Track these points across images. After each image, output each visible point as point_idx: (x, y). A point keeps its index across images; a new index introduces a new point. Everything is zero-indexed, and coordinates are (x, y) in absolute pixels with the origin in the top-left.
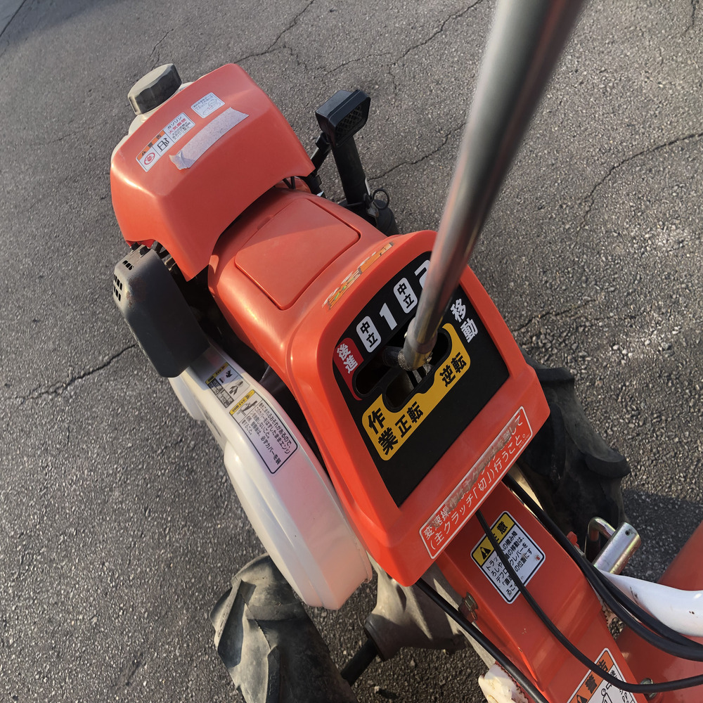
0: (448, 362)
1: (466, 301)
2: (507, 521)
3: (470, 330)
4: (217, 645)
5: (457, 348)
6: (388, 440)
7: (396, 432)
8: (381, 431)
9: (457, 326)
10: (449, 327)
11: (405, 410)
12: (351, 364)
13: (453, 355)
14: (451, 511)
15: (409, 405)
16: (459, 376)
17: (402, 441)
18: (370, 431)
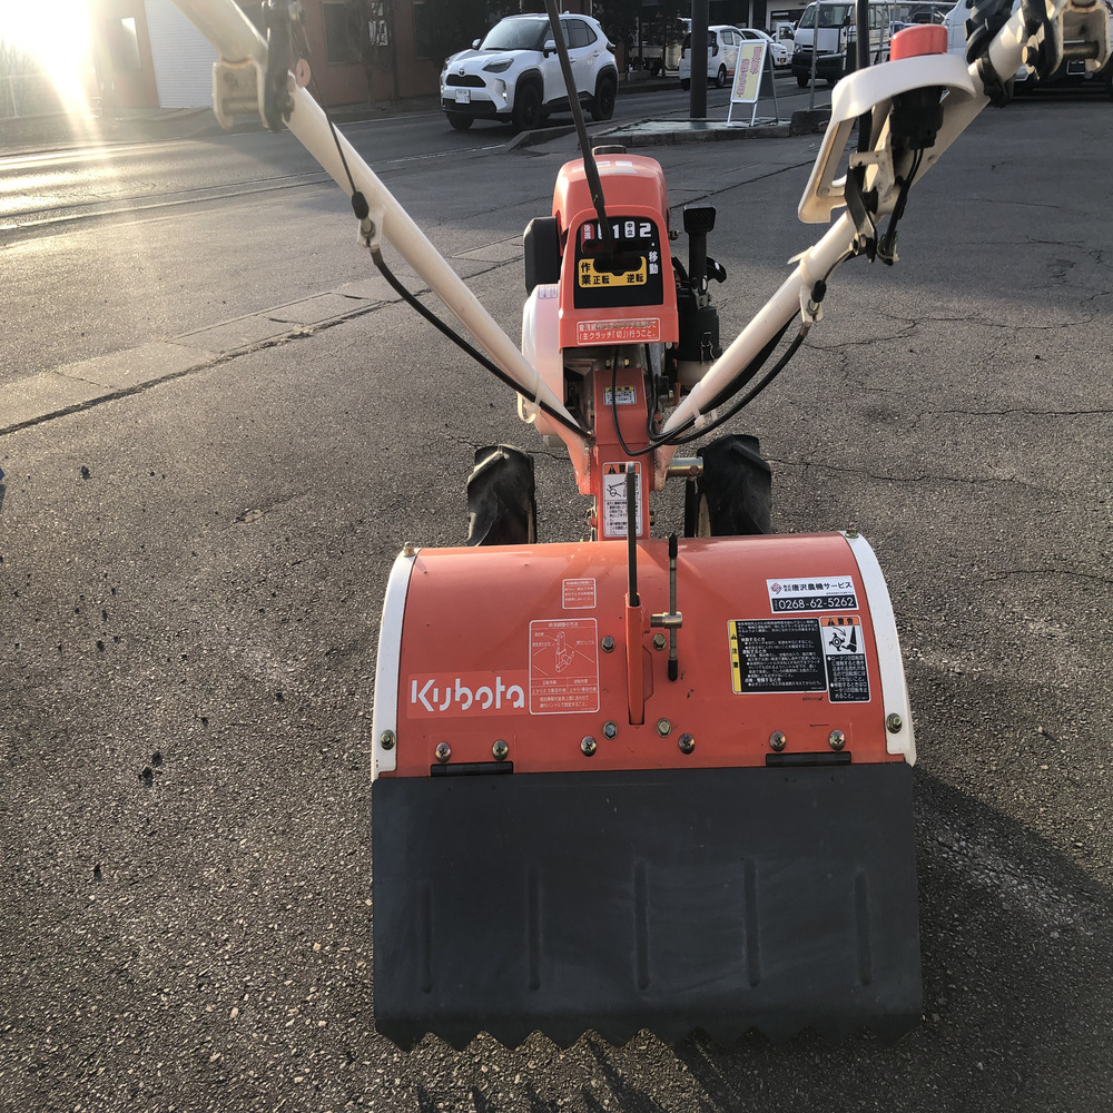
0: (635, 273)
1: (659, 255)
2: (631, 388)
3: (654, 269)
4: (469, 481)
5: (642, 271)
6: (586, 279)
7: (592, 280)
8: (585, 273)
9: (648, 263)
10: (643, 259)
11: (602, 275)
12: (588, 236)
13: (639, 272)
14: (598, 329)
15: (605, 274)
16: (636, 283)
17: (592, 285)
18: (580, 269)
